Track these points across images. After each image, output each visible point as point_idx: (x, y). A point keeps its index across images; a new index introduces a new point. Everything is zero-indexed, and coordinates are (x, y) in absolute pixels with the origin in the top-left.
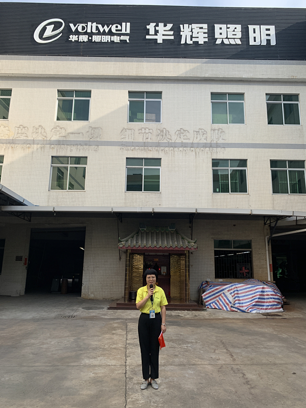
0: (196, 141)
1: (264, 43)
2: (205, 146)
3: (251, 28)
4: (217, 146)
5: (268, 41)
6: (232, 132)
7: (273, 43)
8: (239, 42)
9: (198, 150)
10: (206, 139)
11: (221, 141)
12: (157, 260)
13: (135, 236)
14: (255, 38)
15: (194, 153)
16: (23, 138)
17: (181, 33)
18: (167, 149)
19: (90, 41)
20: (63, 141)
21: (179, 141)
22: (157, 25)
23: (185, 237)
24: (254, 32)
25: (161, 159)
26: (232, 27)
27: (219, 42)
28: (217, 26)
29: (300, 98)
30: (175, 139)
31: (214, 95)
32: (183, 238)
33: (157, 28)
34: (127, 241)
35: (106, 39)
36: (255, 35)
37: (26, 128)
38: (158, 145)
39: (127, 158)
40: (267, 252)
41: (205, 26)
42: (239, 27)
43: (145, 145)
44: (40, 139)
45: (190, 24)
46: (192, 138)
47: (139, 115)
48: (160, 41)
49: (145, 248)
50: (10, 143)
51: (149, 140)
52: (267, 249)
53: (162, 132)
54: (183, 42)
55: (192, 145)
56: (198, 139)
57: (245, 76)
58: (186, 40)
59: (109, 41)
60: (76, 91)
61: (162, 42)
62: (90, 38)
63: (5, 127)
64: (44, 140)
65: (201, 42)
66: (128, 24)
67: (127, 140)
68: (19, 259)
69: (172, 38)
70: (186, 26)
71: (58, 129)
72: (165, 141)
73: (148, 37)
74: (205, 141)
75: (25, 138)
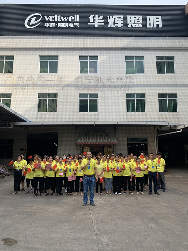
0: (117, 84)
1: (155, 26)
2: (122, 86)
3: (148, 17)
4: (129, 86)
5: (158, 25)
6: (137, 78)
7: (160, 26)
8: (141, 26)
9: (118, 89)
10: (123, 83)
11: (131, 84)
12: (97, 149)
13: (85, 137)
14: (150, 23)
15: (116, 90)
16: (21, 83)
17: (108, 21)
18: (101, 88)
20: (44, 85)
21: (108, 84)
22: (94, 17)
23: (111, 137)
24: (150, 20)
25: (98, 94)
26: (137, 17)
27: (129, 26)
28: (129, 17)
29: (175, 58)
30: (106, 83)
31: (127, 58)
32: (110, 138)
33: (95, 18)
34: (81, 140)
36: (150, 22)
37: (23, 78)
38: (96, 86)
39: (79, 94)
40: (156, 144)
41: (122, 17)
42: (141, 17)
43: (89, 86)
44: (31, 84)
45: (113, 15)
46: (115, 82)
47: (85, 69)
48: (96, 26)
49: (91, 143)
50: (14, 86)
51: (91, 84)
52: (156, 142)
54: (109, 26)
55: (115, 86)
56: (118, 83)
57: (144, 46)
58: (111, 25)
59: (68, 26)
60: (50, 56)
61: (97, 27)
62: (57, 25)
63: (11, 77)
64: (33, 85)
65: (120, 26)
66: (78, 16)
67: (79, 84)
68: (22, 150)
69: (103, 24)
70: (111, 17)
71: (41, 78)
72: (100, 84)
73: (89, 24)
74: (122, 84)
75: (22, 83)
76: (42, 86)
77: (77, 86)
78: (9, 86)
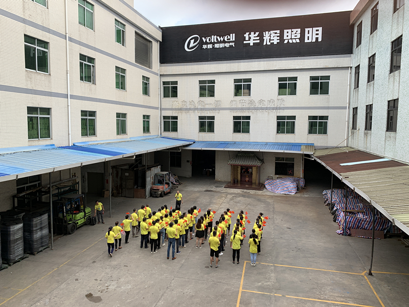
0: (268, 106)
2: (273, 109)
3: (307, 30)
4: (280, 108)
5: (317, 39)
6: (288, 100)
7: (320, 40)
8: (298, 41)
9: (269, 111)
11: (282, 106)
13: (235, 158)
14: (308, 37)
15: (267, 113)
17: (264, 38)
18: (253, 111)
19: (213, 47)
20: (203, 108)
21: (260, 106)
22: (250, 34)
24: (308, 33)
25: (250, 116)
26: (295, 30)
27: (286, 42)
28: (285, 31)
29: (331, 78)
30: (258, 105)
31: (280, 79)
33: (250, 36)
35: (222, 45)
36: (309, 35)
37: (186, 102)
38: (249, 109)
39: (233, 116)
40: (301, 164)
41: (278, 32)
42: (299, 30)
43: (242, 109)
44: (193, 107)
45: (269, 31)
46: (266, 105)
47: (239, 91)
48: (251, 44)
50: (179, 110)
51: (244, 106)
53: (251, 102)
54: (265, 44)
55: (267, 109)
56: (270, 105)
58: (267, 42)
59: (224, 47)
61: (253, 45)
63: (176, 101)
65: (275, 43)
66: (234, 35)
67: (233, 107)
68: (188, 161)
69: (259, 41)
70: (267, 32)
71: (200, 102)
72: (252, 107)
73: (245, 42)
74: (273, 106)
75: (186, 107)
76: (201, 109)
77: (231, 109)
78: (176, 109)
